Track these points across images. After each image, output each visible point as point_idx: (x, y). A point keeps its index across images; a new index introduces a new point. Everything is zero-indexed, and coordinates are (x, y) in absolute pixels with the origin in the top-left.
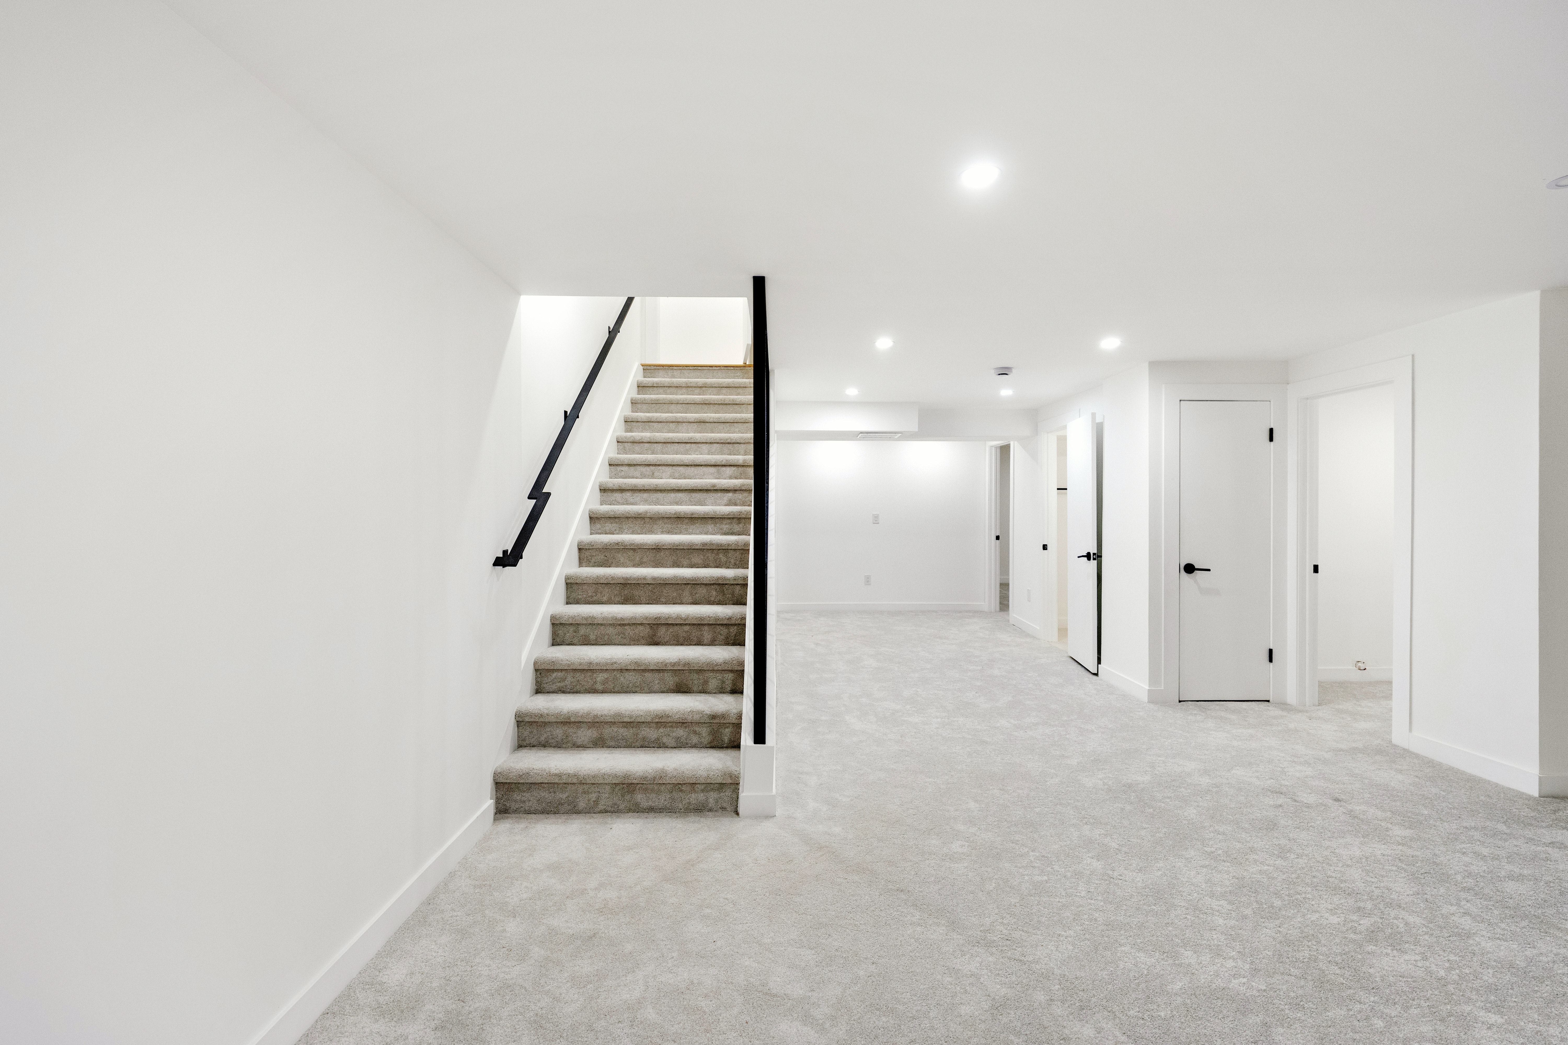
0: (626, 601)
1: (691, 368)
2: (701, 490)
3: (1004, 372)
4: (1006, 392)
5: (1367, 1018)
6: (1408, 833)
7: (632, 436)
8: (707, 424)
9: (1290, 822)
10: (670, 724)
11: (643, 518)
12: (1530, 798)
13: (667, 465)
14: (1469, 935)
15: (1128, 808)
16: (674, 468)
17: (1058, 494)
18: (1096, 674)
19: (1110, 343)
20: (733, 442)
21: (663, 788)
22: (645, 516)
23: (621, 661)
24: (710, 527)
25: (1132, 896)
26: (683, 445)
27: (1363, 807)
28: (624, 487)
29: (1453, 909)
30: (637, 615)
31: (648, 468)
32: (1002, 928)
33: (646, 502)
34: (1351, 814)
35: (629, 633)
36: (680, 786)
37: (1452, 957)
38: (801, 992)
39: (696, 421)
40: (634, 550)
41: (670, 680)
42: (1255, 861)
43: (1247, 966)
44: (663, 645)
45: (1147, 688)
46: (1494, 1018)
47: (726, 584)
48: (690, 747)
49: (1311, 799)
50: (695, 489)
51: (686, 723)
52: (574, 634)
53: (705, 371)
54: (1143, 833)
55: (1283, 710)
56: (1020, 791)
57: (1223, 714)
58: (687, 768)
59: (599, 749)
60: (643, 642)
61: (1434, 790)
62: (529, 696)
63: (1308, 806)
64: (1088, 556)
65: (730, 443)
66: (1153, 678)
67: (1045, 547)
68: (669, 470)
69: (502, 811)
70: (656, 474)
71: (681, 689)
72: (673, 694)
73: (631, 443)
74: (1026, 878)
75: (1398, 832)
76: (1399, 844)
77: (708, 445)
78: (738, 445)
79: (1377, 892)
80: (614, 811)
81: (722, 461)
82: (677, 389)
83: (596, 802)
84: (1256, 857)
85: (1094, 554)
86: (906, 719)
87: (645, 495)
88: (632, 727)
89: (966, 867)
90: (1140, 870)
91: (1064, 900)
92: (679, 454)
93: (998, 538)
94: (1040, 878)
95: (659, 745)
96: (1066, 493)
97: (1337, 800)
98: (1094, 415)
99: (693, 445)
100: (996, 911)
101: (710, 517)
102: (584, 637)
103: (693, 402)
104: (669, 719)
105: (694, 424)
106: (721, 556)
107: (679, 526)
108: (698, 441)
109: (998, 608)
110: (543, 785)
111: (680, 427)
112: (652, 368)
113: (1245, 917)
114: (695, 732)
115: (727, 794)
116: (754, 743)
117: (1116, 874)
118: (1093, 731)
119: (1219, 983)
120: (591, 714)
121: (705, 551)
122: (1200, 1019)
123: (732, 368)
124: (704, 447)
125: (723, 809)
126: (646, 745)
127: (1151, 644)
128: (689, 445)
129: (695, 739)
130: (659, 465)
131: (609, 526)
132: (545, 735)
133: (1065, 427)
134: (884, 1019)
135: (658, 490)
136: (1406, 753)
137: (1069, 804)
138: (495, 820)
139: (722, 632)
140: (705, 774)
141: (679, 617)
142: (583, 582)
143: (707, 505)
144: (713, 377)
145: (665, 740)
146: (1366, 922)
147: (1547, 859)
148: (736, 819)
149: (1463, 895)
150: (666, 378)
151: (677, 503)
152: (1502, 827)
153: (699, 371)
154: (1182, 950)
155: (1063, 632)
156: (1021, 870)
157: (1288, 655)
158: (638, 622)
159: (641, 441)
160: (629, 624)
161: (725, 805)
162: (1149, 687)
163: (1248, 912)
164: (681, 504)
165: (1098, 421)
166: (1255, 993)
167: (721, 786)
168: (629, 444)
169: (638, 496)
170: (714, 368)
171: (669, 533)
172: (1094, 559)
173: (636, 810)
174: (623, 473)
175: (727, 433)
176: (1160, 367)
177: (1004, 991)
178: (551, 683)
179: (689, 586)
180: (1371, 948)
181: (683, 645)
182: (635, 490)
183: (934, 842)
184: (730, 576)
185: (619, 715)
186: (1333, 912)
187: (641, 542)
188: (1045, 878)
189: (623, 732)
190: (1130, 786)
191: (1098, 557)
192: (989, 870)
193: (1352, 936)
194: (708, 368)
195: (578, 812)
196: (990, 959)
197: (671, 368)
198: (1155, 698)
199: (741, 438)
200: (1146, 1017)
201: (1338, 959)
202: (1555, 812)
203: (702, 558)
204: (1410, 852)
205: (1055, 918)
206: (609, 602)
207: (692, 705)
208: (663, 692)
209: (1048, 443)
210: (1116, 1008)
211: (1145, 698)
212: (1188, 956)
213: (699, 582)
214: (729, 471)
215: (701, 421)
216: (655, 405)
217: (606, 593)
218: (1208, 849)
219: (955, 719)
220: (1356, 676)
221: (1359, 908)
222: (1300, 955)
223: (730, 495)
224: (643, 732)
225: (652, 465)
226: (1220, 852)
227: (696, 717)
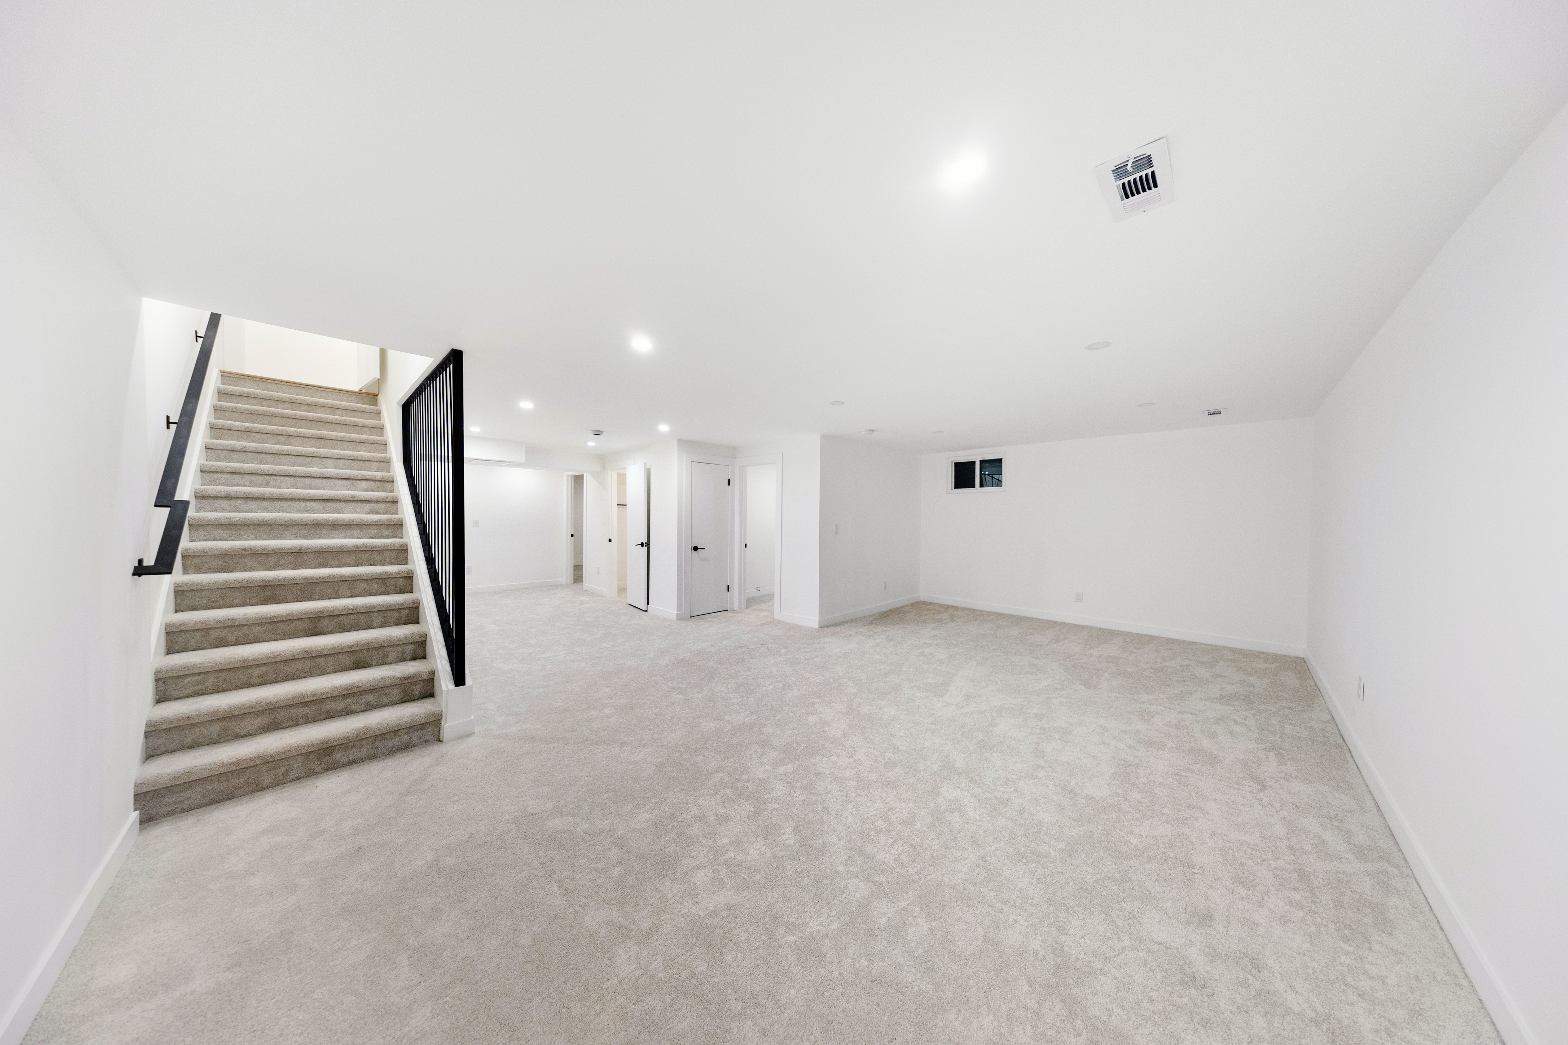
0: (266, 601)
1: (292, 384)
2: (338, 500)
3: (598, 433)
4: (591, 444)
5: (788, 714)
6: (786, 650)
7: (230, 444)
8: (327, 440)
9: (749, 657)
10: (359, 693)
11: (271, 525)
12: (816, 629)
13: (287, 476)
14: (809, 678)
15: (685, 669)
16: (296, 479)
17: (618, 507)
18: (646, 611)
19: (664, 428)
20: (364, 459)
21: (364, 742)
22: (273, 523)
23: (287, 653)
24: (355, 532)
25: (699, 704)
26: (302, 458)
27: (771, 645)
28: (233, 494)
29: (803, 672)
30: (295, 612)
31: (260, 478)
32: (647, 737)
33: (265, 509)
34: (767, 648)
35: (283, 629)
36: (383, 736)
37: (806, 687)
38: (551, 806)
39: (314, 436)
40: (267, 555)
41: (346, 660)
42: (741, 675)
43: (749, 713)
44: (326, 634)
45: (676, 613)
46: (819, 700)
47: (389, 578)
48: (381, 707)
49: (753, 647)
50: (330, 499)
51: (376, 689)
52: (203, 638)
53: (311, 390)
54: (695, 677)
55: (734, 613)
56: (630, 676)
57: (711, 619)
58: (391, 719)
59: (273, 732)
60: (301, 634)
61: (791, 633)
62: (152, 707)
63: (753, 649)
64: (642, 544)
65: (361, 460)
66: (679, 608)
67: (610, 540)
68: (290, 481)
69: (147, 820)
70: (272, 483)
71: (360, 665)
72: (351, 671)
73: (227, 452)
74: (650, 712)
75: (784, 651)
76: (784, 655)
77: (334, 460)
78: (370, 462)
79: (782, 674)
80: (311, 774)
81: (358, 475)
82: (276, 402)
83: (287, 773)
84: (740, 674)
85: (646, 543)
86: (540, 656)
87: (264, 503)
88: (314, 705)
89: (617, 718)
90: (699, 693)
91: (671, 715)
92: (297, 466)
93: (572, 536)
94: (656, 710)
95: (347, 712)
96: (626, 508)
97: (762, 645)
98: (645, 464)
99: (315, 459)
100: (642, 731)
101: (355, 523)
102: (218, 640)
103: (304, 419)
104: (359, 689)
105: (311, 439)
106: (375, 556)
107: (317, 532)
108: (322, 456)
109: (572, 582)
110: (210, 778)
111: (292, 440)
112: (236, 376)
113: (743, 696)
114: (387, 694)
115: (429, 729)
116: (456, 687)
117: (689, 698)
118: (655, 639)
119: (741, 722)
120: (262, 703)
121: (357, 552)
122: (739, 736)
123: (345, 392)
124: (329, 462)
125: (427, 741)
126: (330, 716)
127: (678, 590)
128: (311, 458)
129: (385, 700)
130: (276, 475)
131: (218, 533)
132: (192, 737)
133: (625, 468)
134: (606, 795)
135: (282, 499)
136: (779, 622)
137: (657, 675)
138: (141, 830)
139: (393, 616)
140: (409, 720)
141: (344, 609)
142: (202, 588)
143: (345, 513)
144: (322, 397)
145: (353, 707)
146: (781, 685)
147: (824, 648)
148: (441, 744)
149: (805, 666)
150: (257, 389)
151: (308, 511)
152: (811, 641)
153: (303, 389)
154: (725, 716)
155: (622, 590)
156: (646, 710)
157: (735, 588)
158: (296, 618)
159: (243, 450)
160: (283, 621)
161: (427, 738)
162: (677, 612)
163: (743, 694)
164: (313, 512)
165: (647, 467)
166: (754, 721)
167: (424, 725)
168: (224, 452)
169: (254, 504)
170: (322, 389)
171: (305, 537)
172: (646, 546)
173: (335, 767)
174: (223, 481)
175: (352, 451)
176: (685, 444)
177: (659, 760)
178: (182, 689)
179: (348, 582)
180: (784, 692)
181: (350, 631)
182: (248, 498)
183: (593, 713)
184: (394, 571)
185: (300, 696)
186: (770, 685)
187: (278, 547)
188: (659, 709)
189: (306, 711)
190: (682, 660)
191: (648, 544)
192: (630, 715)
193: (778, 690)
194: (316, 388)
195: (263, 789)
196: (647, 750)
197: (264, 380)
198: (680, 618)
199: (374, 457)
200: (720, 744)
201: (776, 699)
202: (823, 632)
203: (354, 558)
204: (788, 657)
205: (670, 724)
206: (244, 604)
207: (380, 674)
208: (339, 671)
209: (612, 477)
210: (708, 746)
211: (675, 618)
212: (728, 718)
213: (360, 578)
214: (364, 484)
215: (321, 437)
216: (250, 415)
217: (238, 596)
218: (723, 676)
219: (574, 649)
220: (757, 594)
221: (778, 681)
222: (764, 703)
223: (372, 505)
224: (327, 706)
225: (267, 475)
226: (727, 676)
227: (388, 682)
